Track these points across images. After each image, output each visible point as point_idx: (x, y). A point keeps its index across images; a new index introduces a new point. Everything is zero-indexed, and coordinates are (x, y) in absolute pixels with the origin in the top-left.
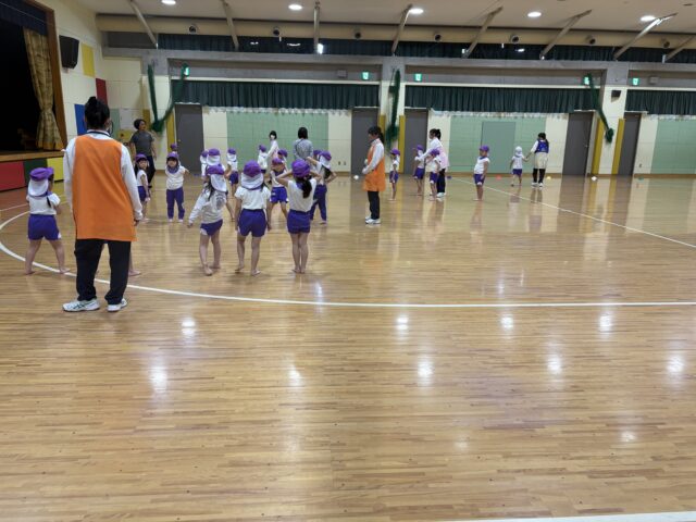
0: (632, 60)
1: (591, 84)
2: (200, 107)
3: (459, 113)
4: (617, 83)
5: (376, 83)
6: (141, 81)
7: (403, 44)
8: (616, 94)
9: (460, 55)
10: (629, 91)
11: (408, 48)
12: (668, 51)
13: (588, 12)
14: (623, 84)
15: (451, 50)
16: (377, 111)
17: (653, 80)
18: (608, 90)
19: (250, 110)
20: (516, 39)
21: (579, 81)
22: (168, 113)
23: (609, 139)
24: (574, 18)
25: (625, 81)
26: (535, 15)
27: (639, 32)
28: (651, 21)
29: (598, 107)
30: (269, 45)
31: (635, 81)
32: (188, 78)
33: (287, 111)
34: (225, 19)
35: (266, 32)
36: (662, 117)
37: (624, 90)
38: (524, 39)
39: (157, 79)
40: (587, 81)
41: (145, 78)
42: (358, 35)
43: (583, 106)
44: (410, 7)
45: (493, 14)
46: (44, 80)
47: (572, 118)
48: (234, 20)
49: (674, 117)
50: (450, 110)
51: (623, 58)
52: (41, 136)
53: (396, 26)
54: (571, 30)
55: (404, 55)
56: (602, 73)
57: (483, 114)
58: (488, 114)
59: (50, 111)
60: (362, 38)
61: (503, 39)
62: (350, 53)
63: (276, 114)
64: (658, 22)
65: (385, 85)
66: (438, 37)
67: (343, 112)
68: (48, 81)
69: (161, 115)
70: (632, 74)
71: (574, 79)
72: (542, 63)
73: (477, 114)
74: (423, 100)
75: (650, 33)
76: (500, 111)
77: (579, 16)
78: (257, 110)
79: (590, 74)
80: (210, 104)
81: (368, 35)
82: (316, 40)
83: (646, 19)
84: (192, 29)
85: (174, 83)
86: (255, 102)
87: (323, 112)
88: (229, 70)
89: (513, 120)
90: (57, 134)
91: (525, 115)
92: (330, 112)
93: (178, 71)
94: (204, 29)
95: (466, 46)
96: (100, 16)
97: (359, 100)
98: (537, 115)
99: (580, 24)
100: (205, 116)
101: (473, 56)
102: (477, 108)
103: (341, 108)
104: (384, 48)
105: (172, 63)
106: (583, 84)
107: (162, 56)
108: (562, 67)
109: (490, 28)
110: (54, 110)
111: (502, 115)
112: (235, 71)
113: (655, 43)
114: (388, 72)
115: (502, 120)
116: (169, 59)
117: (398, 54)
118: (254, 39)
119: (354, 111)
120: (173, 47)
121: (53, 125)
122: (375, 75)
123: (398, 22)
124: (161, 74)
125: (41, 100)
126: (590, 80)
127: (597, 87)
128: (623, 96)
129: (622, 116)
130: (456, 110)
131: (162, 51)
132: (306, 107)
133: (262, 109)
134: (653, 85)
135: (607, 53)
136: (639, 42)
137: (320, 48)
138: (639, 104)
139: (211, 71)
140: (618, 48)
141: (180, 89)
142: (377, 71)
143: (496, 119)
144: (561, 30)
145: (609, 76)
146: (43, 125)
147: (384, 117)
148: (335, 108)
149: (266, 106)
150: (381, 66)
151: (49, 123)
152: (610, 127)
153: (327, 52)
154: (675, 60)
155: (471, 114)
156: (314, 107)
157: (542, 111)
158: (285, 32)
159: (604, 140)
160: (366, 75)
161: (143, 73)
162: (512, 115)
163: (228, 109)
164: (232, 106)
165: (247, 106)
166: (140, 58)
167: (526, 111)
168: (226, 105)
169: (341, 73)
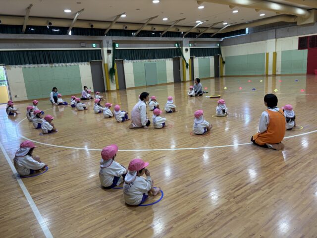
1: (178, 46)
4: (186, 46)
10: (190, 49)
12: (199, 34)
17: (195, 44)
18: (184, 48)
19: (36, 66)
20: (154, 29)
24: (177, 21)
25: (188, 45)
26: (165, 19)
31: (191, 45)
33: (57, 65)
38: (158, 29)
42: (92, 26)
44: (123, 14)
45: (152, 18)
47: (174, 60)
50: (132, 59)
56: (181, 42)
57: (144, 61)
60: (94, 28)
63: (51, 67)
64: (201, 23)
65: (105, 50)
66: (126, 28)
67: (86, 63)
70: (189, 42)
72: (161, 39)
73: (142, 61)
75: (197, 27)
76: (150, 59)
77: (180, 20)
78: (40, 65)
79: (177, 42)
80: (11, 64)
81: (97, 26)
87: (76, 64)
89: (155, 62)
91: (159, 60)
95: (135, 31)
97: (94, 57)
98: (162, 60)
101: (138, 35)
102: (142, 58)
103: (85, 61)
104: (101, 32)
106: (175, 46)
108: (169, 40)
111: (151, 60)
113: (197, 31)
114: (105, 43)
115: (151, 63)
119: (91, 62)
122: (99, 45)
127: (180, 47)
129: (189, 58)
133: (43, 65)
134: (195, 46)
137: (70, 33)
142: (100, 43)
143: (149, 62)
147: (107, 64)
148: (82, 61)
149: (45, 63)
150: (102, 40)
152: (187, 62)
154: (200, 37)
155: (140, 61)
156: (72, 62)
157: (165, 58)
159: (186, 68)
160: (94, 45)
162: (154, 60)
163: (23, 66)
164: (25, 64)
167: (159, 58)
168: (21, 64)
169: (83, 44)
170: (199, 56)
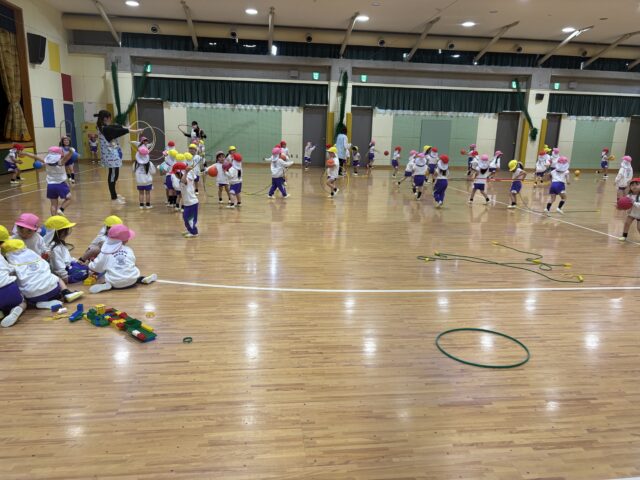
0: (554, 67)
1: (518, 87)
2: (162, 102)
3: (400, 112)
4: (540, 87)
5: (326, 83)
6: (104, 77)
7: (350, 48)
8: (540, 97)
9: (402, 59)
10: (551, 95)
11: (355, 52)
12: (585, 59)
13: (517, 23)
14: (546, 89)
15: (394, 54)
16: (326, 108)
17: (573, 85)
18: (533, 93)
19: (208, 105)
20: (452, 46)
21: (507, 84)
22: (131, 107)
23: (533, 137)
24: (503, 28)
25: (547, 85)
26: (469, 24)
27: (560, 42)
28: (572, 32)
29: (524, 108)
30: (227, 45)
31: (557, 86)
32: (150, 75)
33: (243, 107)
34: (186, 21)
35: (224, 33)
36: (580, 118)
37: (547, 94)
38: (460, 46)
39: (120, 75)
40: (514, 85)
41: (109, 74)
42: (309, 39)
43: (510, 107)
44: (357, 14)
45: (432, 22)
46: (12, 74)
47: (501, 117)
48: (194, 21)
49: (590, 118)
50: (393, 109)
51: (546, 65)
52: (9, 127)
53: (344, 31)
54: (501, 39)
55: (351, 58)
56: (527, 78)
57: (422, 113)
58: (427, 113)
59: (17, 104)
60: (313, 42)
61: (440, 46)
62: (302, 55)
63: (233, 110)
64: (577, 33)
65: (334, 86)
66: (382, 42)
67: (296, 108)
68: (16, 76)
69: (124, 108)
70: (554, 79)
71: (502, 83)
72: (475, 67)
73: (417, 113)
74: (369, 99)
75: (571, 42)
76: (437, 110)
77: (508, 26)
78: (215, 106)
79: (517, 78)
80: (171, 99)
81: (319, 38)
82: (271, 42)
83: (566, 30)
84: (154, 29)
85: (136, 79)
86: (213, 99)
87: (277, 108)
88: (189, 69)
89: (450, 118)
90: (25, 126)
91: (460, 114)
92: (283, 108)
93: (140, 68)
94: (165, 30)
95: (408, 51)
96: (66, 15)
97: (311, 98)
98: (471, 114)
99: (509, 33)
100: (166, 110)
101: (413, 60)
102: (417, 107)
103: (293, 105)
104: (332, 51)
105: (135, 60)
106: (511, 87)
107: (126, 54)
108: (492, 72)
109: (429, 35)
110: (21, 103)
111: (440, 113)
112: (195, 69)
113: (574, 52)
114: (336, 73)
115: (439, 118)
116: (132, 57)
117: (345, 56)
118: (213, 40)
119: (305, 108)
120: (135, 45)
121: (21, 117)
122: (324, 75)
123: (346, 27)
124: (125, 70)
125: (9, 93)
126: (517, 84)
127: (523, 90)
128: (546, 99)
129: (545, 117)
130: (398, 109)
131: (126, 49)
132: (261, 104)
133: (220, 105)
134: (572, 89)
135: (532, 60)
136: (560, 51)
137: (274, 50)
138: (560, 106)
139: (172, 68)
140: (542, 56)
141: (142, 85)
142: (326, 71)
143: (435, 118)
144: (492, 38)
145: (534, 81)
146: (11, 117)
147: (333, 114)
148: (288, 105)
149: (223, 102)
150: (330, 67)
151: (17, 116)
152: (535, 126)
153: (280, 53)
154: (591, 67)
155: (411, 112)
156: (269, 104)
157: (475, 111)
158: (242, 34)
159: (529, 138)
160: (316, 76)
161: (107, 69)
162: (449, 114)
163: (188, 105)
164: (192, 101)
165: (205, 102)
166: (104, 55)
167: (461, 111)
168: (186, 101)
169: (294, 73)
170: (578, 114)
